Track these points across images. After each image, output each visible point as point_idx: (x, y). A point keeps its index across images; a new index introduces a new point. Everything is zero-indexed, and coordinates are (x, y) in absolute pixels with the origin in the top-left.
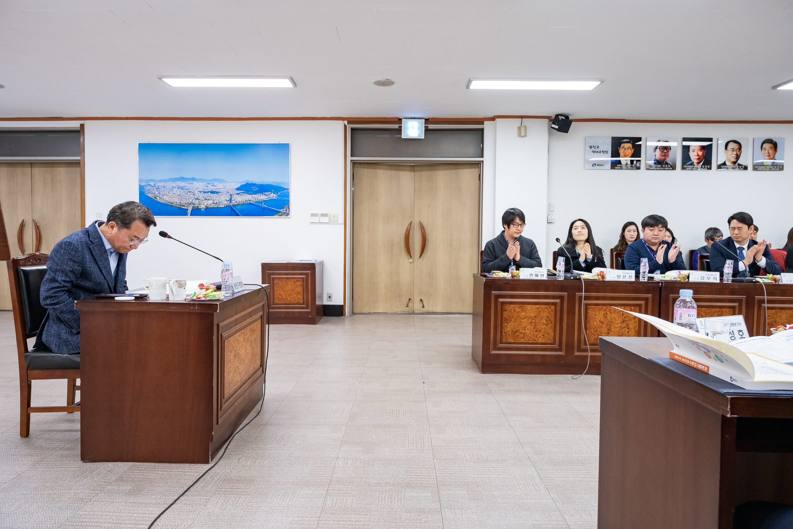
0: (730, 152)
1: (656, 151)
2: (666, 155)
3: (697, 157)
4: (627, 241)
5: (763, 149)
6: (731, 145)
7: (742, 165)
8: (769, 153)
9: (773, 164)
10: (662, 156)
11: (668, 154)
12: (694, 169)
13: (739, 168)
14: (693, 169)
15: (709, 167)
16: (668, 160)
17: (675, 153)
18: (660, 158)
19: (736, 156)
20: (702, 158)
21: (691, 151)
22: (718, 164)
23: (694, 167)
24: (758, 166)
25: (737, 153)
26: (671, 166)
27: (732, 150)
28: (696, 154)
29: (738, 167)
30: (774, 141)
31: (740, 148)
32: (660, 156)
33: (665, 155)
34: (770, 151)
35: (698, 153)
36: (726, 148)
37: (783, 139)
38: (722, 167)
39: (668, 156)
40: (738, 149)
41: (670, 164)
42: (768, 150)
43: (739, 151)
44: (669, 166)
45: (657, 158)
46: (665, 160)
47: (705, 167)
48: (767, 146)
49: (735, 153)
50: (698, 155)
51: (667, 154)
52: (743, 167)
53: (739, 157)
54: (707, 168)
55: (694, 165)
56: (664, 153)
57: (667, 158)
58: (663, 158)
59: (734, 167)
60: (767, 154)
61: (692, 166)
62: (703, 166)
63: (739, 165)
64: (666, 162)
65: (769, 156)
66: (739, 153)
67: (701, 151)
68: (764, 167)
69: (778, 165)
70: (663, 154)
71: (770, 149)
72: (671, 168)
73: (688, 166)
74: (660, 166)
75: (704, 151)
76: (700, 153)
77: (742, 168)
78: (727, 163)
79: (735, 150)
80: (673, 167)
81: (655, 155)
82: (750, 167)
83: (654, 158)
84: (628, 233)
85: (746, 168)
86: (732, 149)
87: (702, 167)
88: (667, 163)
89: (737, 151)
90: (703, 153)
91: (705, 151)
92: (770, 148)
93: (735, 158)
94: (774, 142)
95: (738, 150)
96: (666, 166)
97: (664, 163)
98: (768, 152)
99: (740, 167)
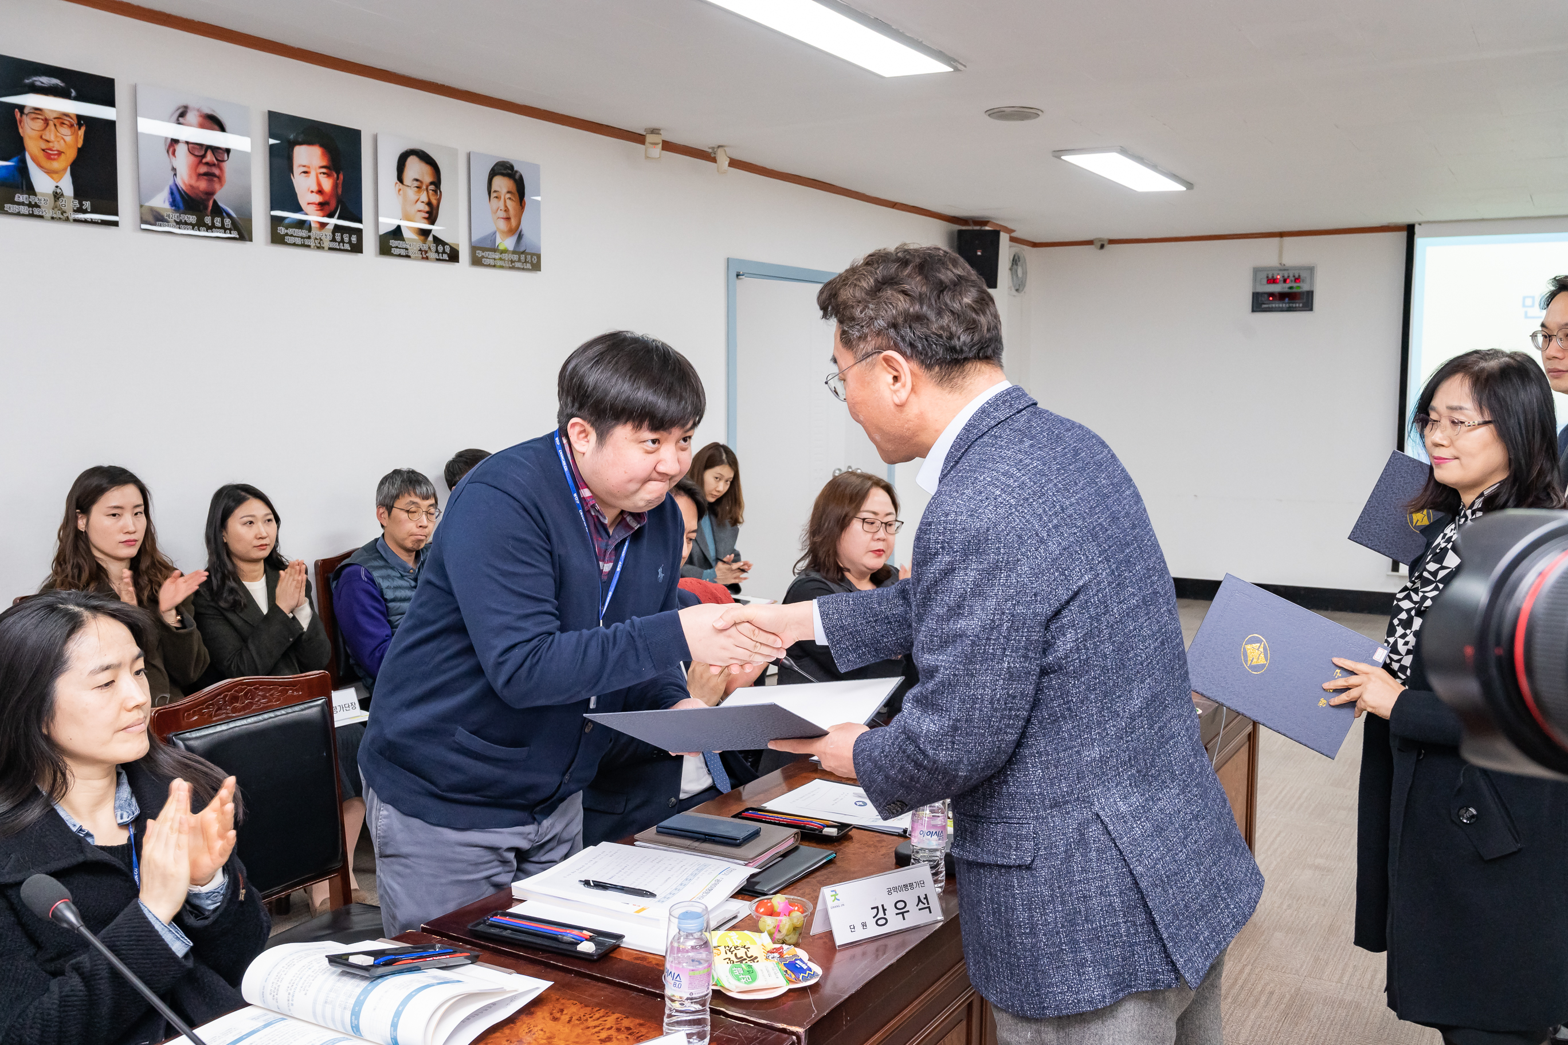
0: (411, 193)
1: (174, 154)
2: (213, 175)
3: (318, 198)
4: (97, 554)
5: (493, 195)
6: (415, 168)
7: (444, 244)
8: (507, 210)
9: (517, 250)
10: (200, 176)
11: (221, 169)
12: (311, 242)
13: (437, 251)
14: (307, 242)
15: (354, 239)
16: (223, 197)
17: (245, 172)
18: (193, 182)
19: (427, 209)
20: (333, 204)
21: (297, 170)
22: (382, 231)
23: (309, 237)
24: (484, 249)
25: (429, 199)
26: (235, 226)
27: (416, 184)
28: (315, 188)
29: (433, 247)
30: (516, 172)
31: (437, 183)
32: (190, 177)
33: (209, 176)
34: (509, 203)
35: (319, 184)
36: (400, 179)
37: (536, 168)
38: (393, 243)
39: (220, 179)
40: (431, 183)
41: (229, 216)
42: (505, 201)
43: (435, 191)
44: (228, 222)
45: (179, 182)
46: (210, 194)
47: (342, 241)
48: (501, 184)
49: (424, 197)
50: (320, 192)
51: (217, 172)
52: (448, 249)
53: (434, 212)
54: (350, 242)
55: (310, 229)
56: (207, 164)
57: (217, 186)
58: (203, 185)
59: (425, 247)
60: (502, 214)
61: (304, 233)
62: (338, 237)
63: (437, 241)
64: (215, 202)
65: (508, 219)
66: (434, 202)
67: (328, 175)
68: (497, 256)
69: (529, 254)
70: (203, 169)
71: (508, 196)
72: (235, 234)
73: (290, 231)
74: (192, 219)
75: (338, 178)
76: (327, 184)
77: (444, 252)
78: (407, 234)
79: (424, 187)
80: (242, 232)
81: (174, 169)
82: (464, 254)
83: (171, 182)
84: (109, 522)
85: (453, 256)
86: (417, 180)
87: (334, 240)
88: (218, 211)
89: (431, 192)
90: (335, 186)
91: (341, 177)
92: (508, 192)
93: (427, 215)
94: (517, 177)
95: (432, 187)
96: (218, 222)
97: (206, 208)
98: (506, 206)
99: (440, 248)
